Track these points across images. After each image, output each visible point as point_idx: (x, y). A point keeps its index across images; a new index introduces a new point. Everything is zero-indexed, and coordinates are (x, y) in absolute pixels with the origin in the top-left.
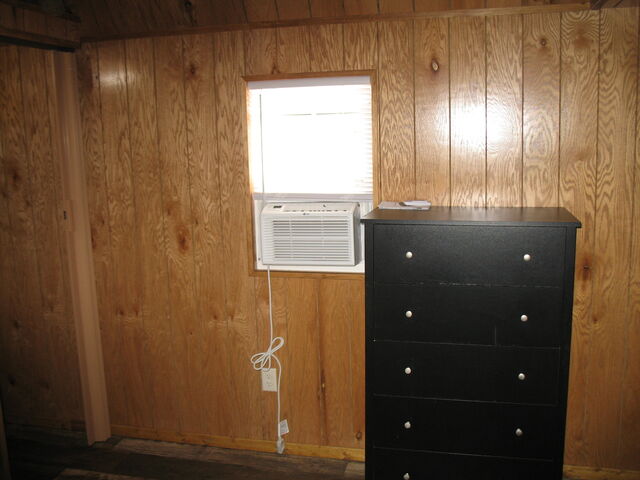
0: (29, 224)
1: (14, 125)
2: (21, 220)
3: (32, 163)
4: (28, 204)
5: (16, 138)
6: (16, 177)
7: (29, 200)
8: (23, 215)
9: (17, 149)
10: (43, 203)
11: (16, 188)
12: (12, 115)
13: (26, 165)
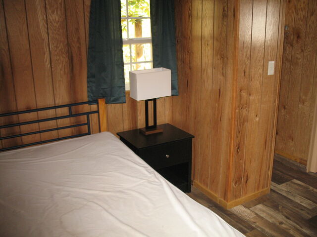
0: (300, 60)
1: (302, 11)
2: (297, 58)
3: (308, 31)
4: (302, 51)
5: (302, 17)
6: (299, 37)
7: (303, 49)
8: (299, 56)
9: (302, 23)
10: (310, 51)
11: (297, 42)
12: (302, 6)
13: (305, 31)
